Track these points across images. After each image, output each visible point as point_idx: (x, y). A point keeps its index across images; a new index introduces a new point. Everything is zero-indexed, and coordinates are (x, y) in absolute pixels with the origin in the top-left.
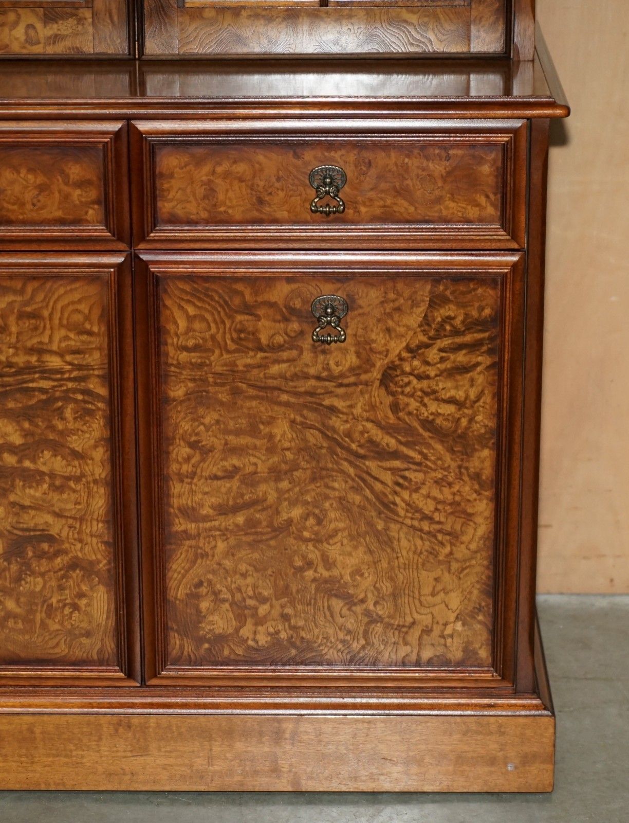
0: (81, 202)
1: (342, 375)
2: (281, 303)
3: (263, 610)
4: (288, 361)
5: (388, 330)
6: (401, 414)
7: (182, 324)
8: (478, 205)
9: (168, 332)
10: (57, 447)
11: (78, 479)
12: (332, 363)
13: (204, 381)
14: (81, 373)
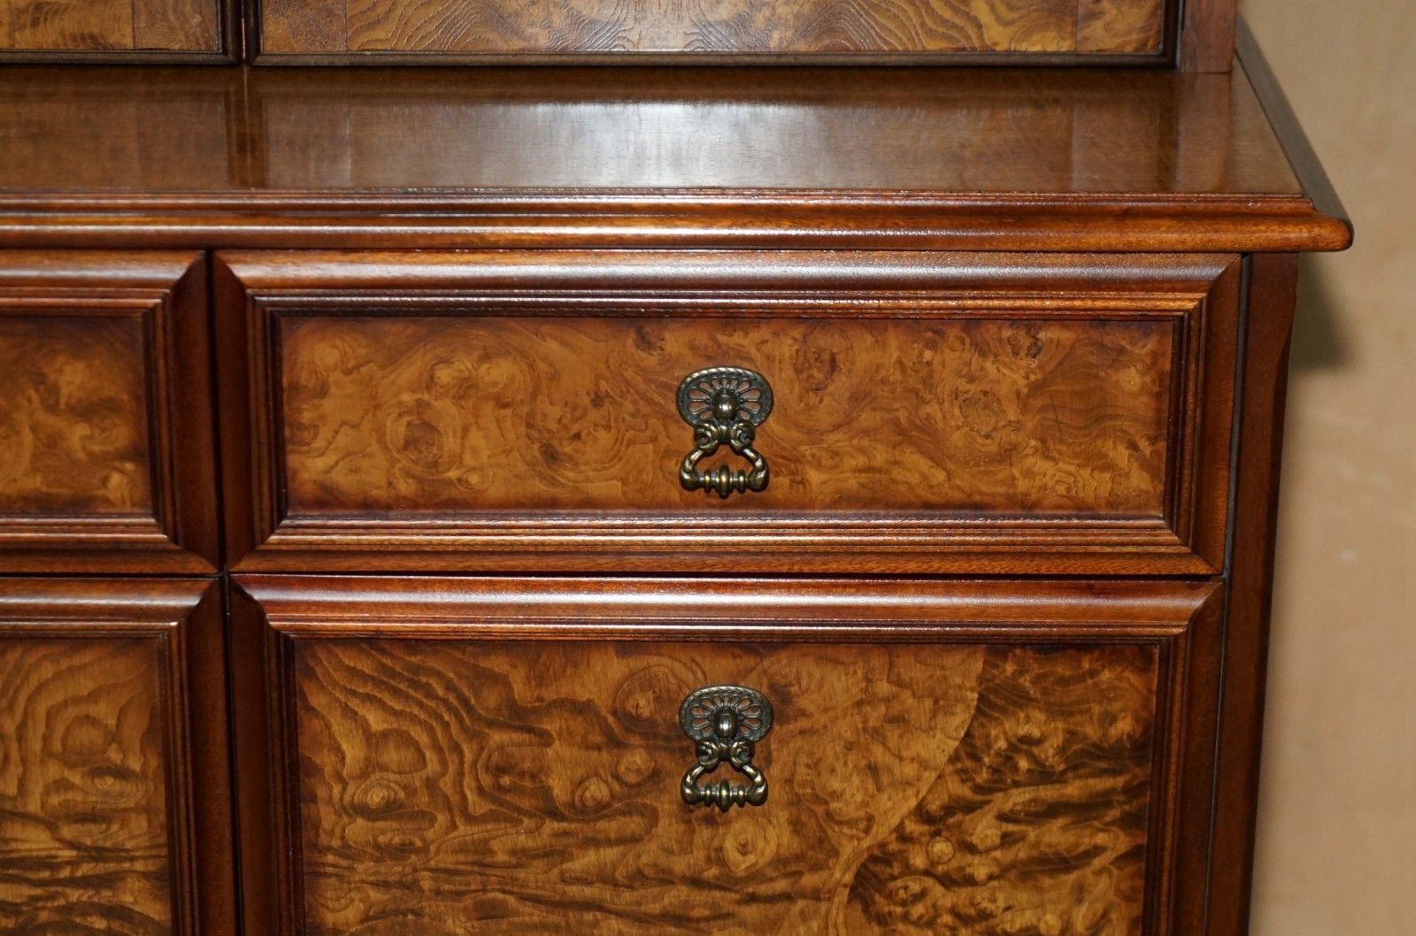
0: (90, 454)
1: (755, 875)
2: (603, 703)
4: (620, 841)
5: (873, 770)
7: (353, 751)
8: (1108, 467)
9: (317, 771)
12: (730, 845)
13: (410, 886)
14: (102, 868)
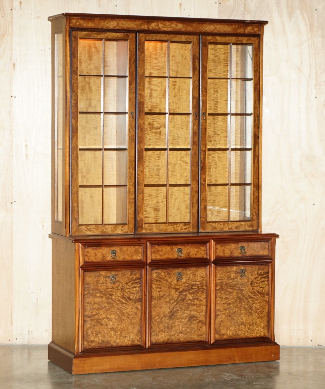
0: (203, 254)
1: (244, 283)
3: (231, 328)
4: (236, 281)
5: (252, 275)
6: (254, 290)
10: (197, 299)
11: (201, 305)
12: (243, 281)
14: (202, 285)
